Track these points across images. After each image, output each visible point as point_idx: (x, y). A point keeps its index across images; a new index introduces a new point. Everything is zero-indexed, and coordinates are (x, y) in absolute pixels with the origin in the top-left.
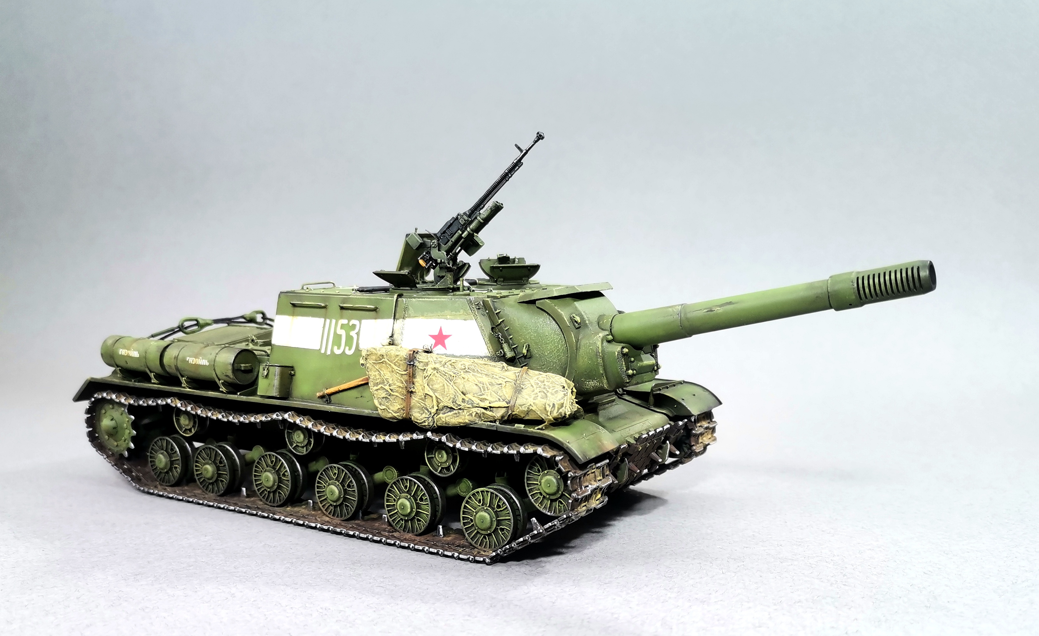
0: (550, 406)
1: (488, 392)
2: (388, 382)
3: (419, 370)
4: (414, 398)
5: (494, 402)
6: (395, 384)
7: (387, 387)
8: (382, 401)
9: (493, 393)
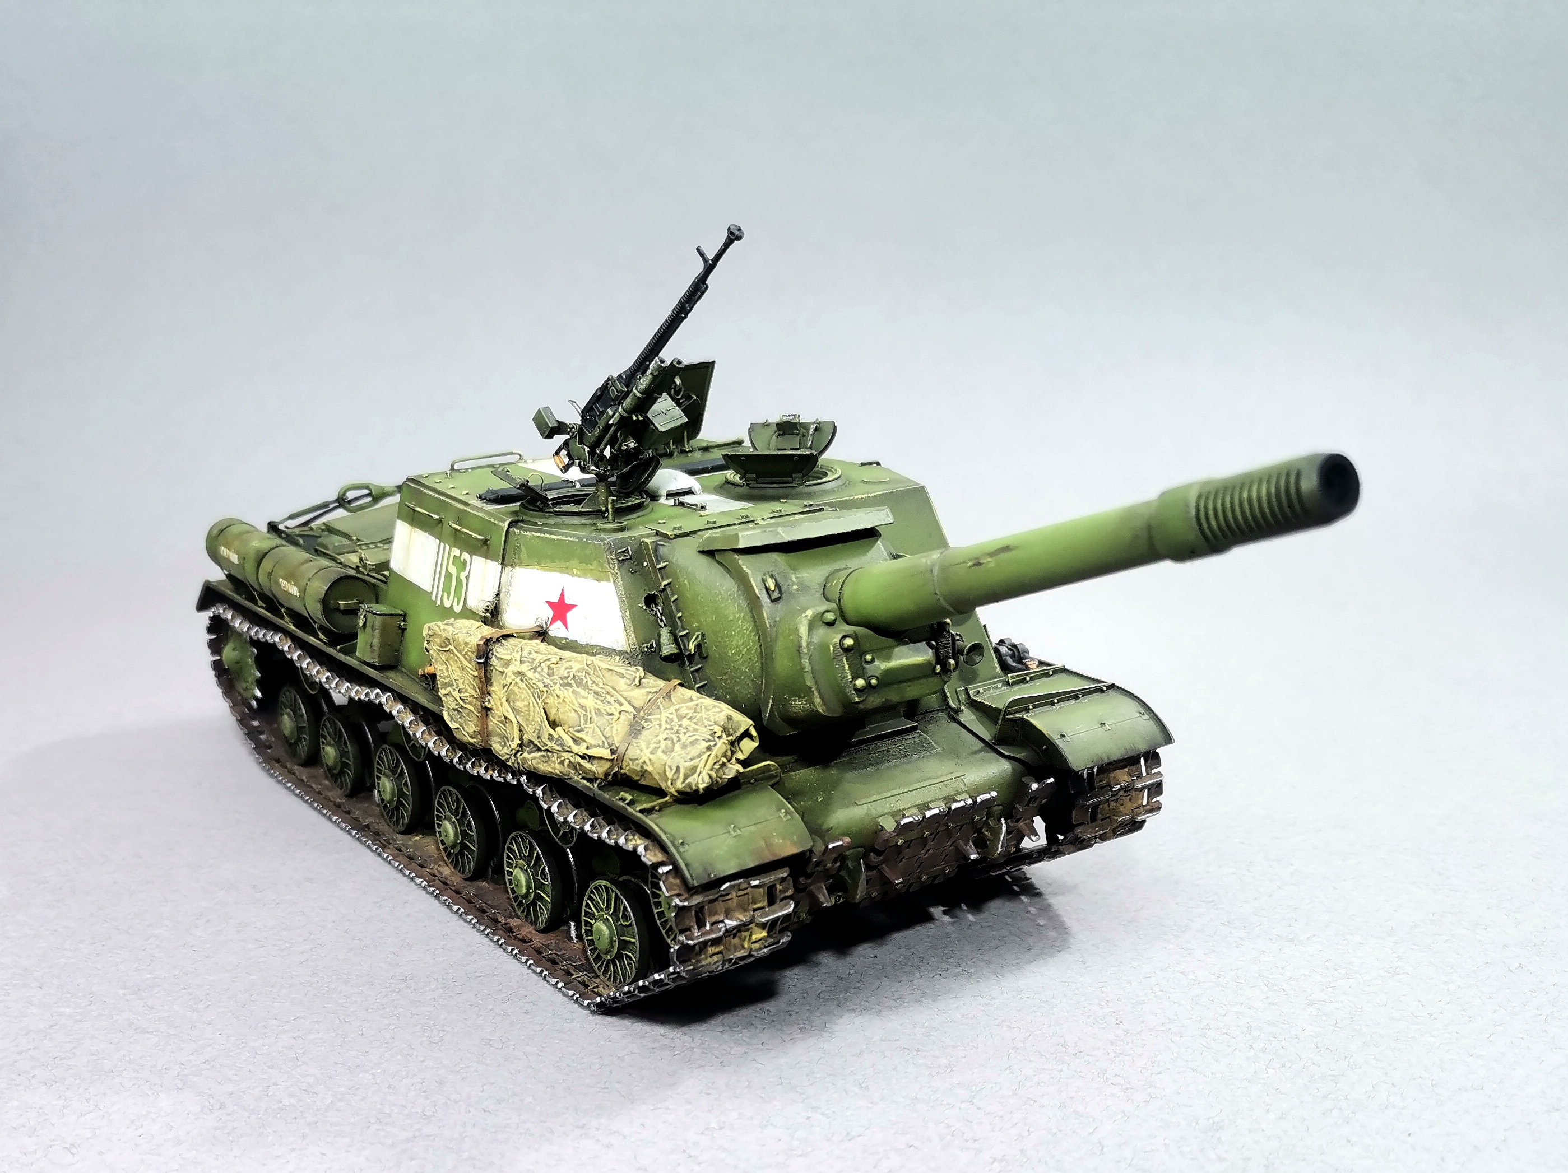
0: (671, 769)
1: (590, 728)
2: (458, 686)
3: (497, 672)
4: (492, 718)
5: (596, 747)
6: (466, 691)
7: (456, 694)
8: (453, 714)
9: (597, 730)
